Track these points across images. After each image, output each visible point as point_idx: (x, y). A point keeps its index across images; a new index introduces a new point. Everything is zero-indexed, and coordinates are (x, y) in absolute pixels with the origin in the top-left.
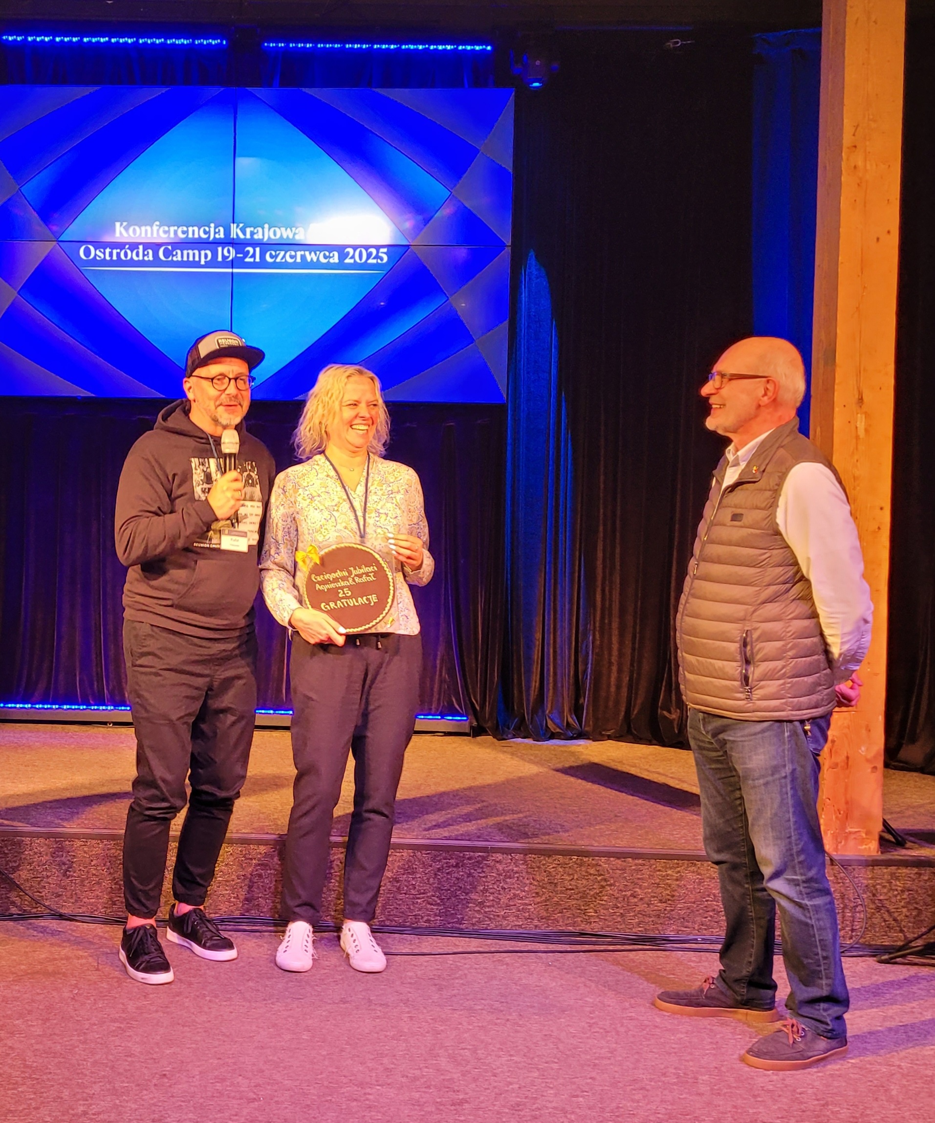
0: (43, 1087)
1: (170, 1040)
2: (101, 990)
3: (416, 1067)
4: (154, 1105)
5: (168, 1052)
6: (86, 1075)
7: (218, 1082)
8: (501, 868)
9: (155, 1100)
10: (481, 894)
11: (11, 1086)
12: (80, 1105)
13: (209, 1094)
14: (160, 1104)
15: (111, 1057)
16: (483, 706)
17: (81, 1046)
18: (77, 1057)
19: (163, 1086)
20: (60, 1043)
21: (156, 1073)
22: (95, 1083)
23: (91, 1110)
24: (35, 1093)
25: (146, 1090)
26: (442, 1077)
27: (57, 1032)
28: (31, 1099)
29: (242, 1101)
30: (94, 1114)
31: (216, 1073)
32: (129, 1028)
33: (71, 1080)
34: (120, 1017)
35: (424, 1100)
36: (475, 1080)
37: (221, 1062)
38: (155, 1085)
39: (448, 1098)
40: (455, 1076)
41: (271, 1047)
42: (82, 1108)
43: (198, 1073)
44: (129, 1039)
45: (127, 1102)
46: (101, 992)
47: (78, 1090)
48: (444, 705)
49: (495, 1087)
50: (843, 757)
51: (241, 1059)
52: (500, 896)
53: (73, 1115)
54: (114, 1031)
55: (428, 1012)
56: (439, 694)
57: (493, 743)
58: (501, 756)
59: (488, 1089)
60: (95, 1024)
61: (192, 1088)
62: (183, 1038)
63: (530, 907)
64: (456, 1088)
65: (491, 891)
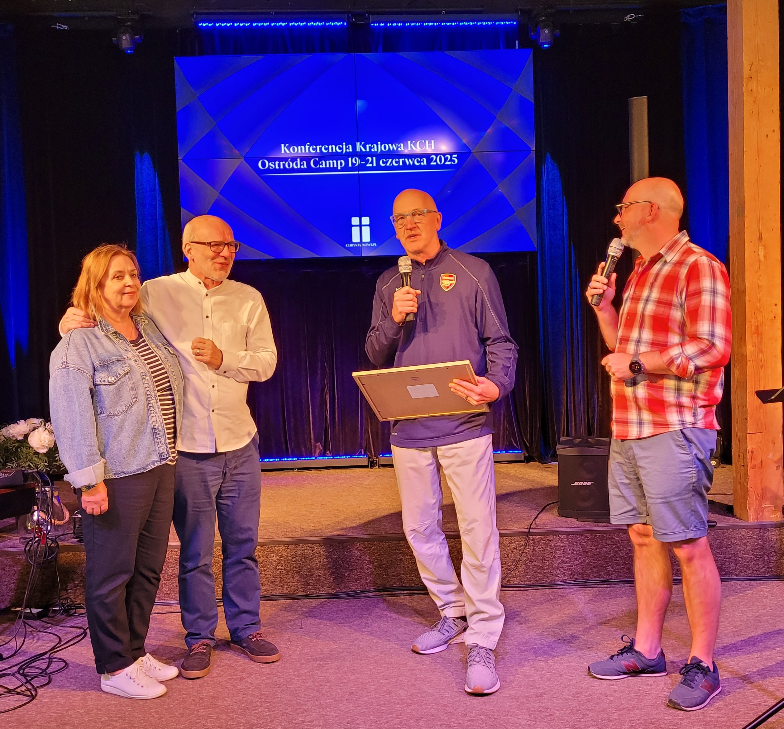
0: (274, 707)
1: (353, 670)
2: (305, 641)
3: (511, 675)
4: (347, 712)
5: (352, 677)
6: (301, 697)
7: (387, 694)
8: (552, 545)
9: (348, 709)
10: (541, 561)
11: (253, 708)
12: (300, 717)
13: (382, 702)
14: (351, 711)
15: (316, 684)
16: (531, 444)
17: (296, 678)
18: (295, 685)
19: (352, 699)
20: (282, 678)
21: (346, 692)
22: (308, 701)
23: (307, 719)
24: (269, 712)
25: (342, 704)
26: (528, 680)
27: (280, 670)
28: (267, 716)
29: (404, 705)
30: (309, 722)
31: (385, 689)
32: (326, 664)
33: (292, 701)
34: (319, 657)
35: (518, 695)
36: (548, 680)
37: (387, 681)
38: (347, 700)
39: (534, 692)
40: (536, 678)
41: (418, 669)
42: (301, 719)
43: (373, 690)
44: (327, 671)
45: (330, 712)
46: (306, 642)
47: (297, 707)
48: (507, 444)
49: (561, 683)
50: (759, 461)
51: (400, 678)
52: (553, 562)
53: (296, 724)
54: (316, 667)
55: (514, 639)
56: (503, 437)
57: (539, 466)
58: (545, 474)
59: (557, 685)
60: (303, 664)
61: (371, 700)
62: (361, 668)
63: (571, 568)
64: (537, 686)
65: (547, 559)
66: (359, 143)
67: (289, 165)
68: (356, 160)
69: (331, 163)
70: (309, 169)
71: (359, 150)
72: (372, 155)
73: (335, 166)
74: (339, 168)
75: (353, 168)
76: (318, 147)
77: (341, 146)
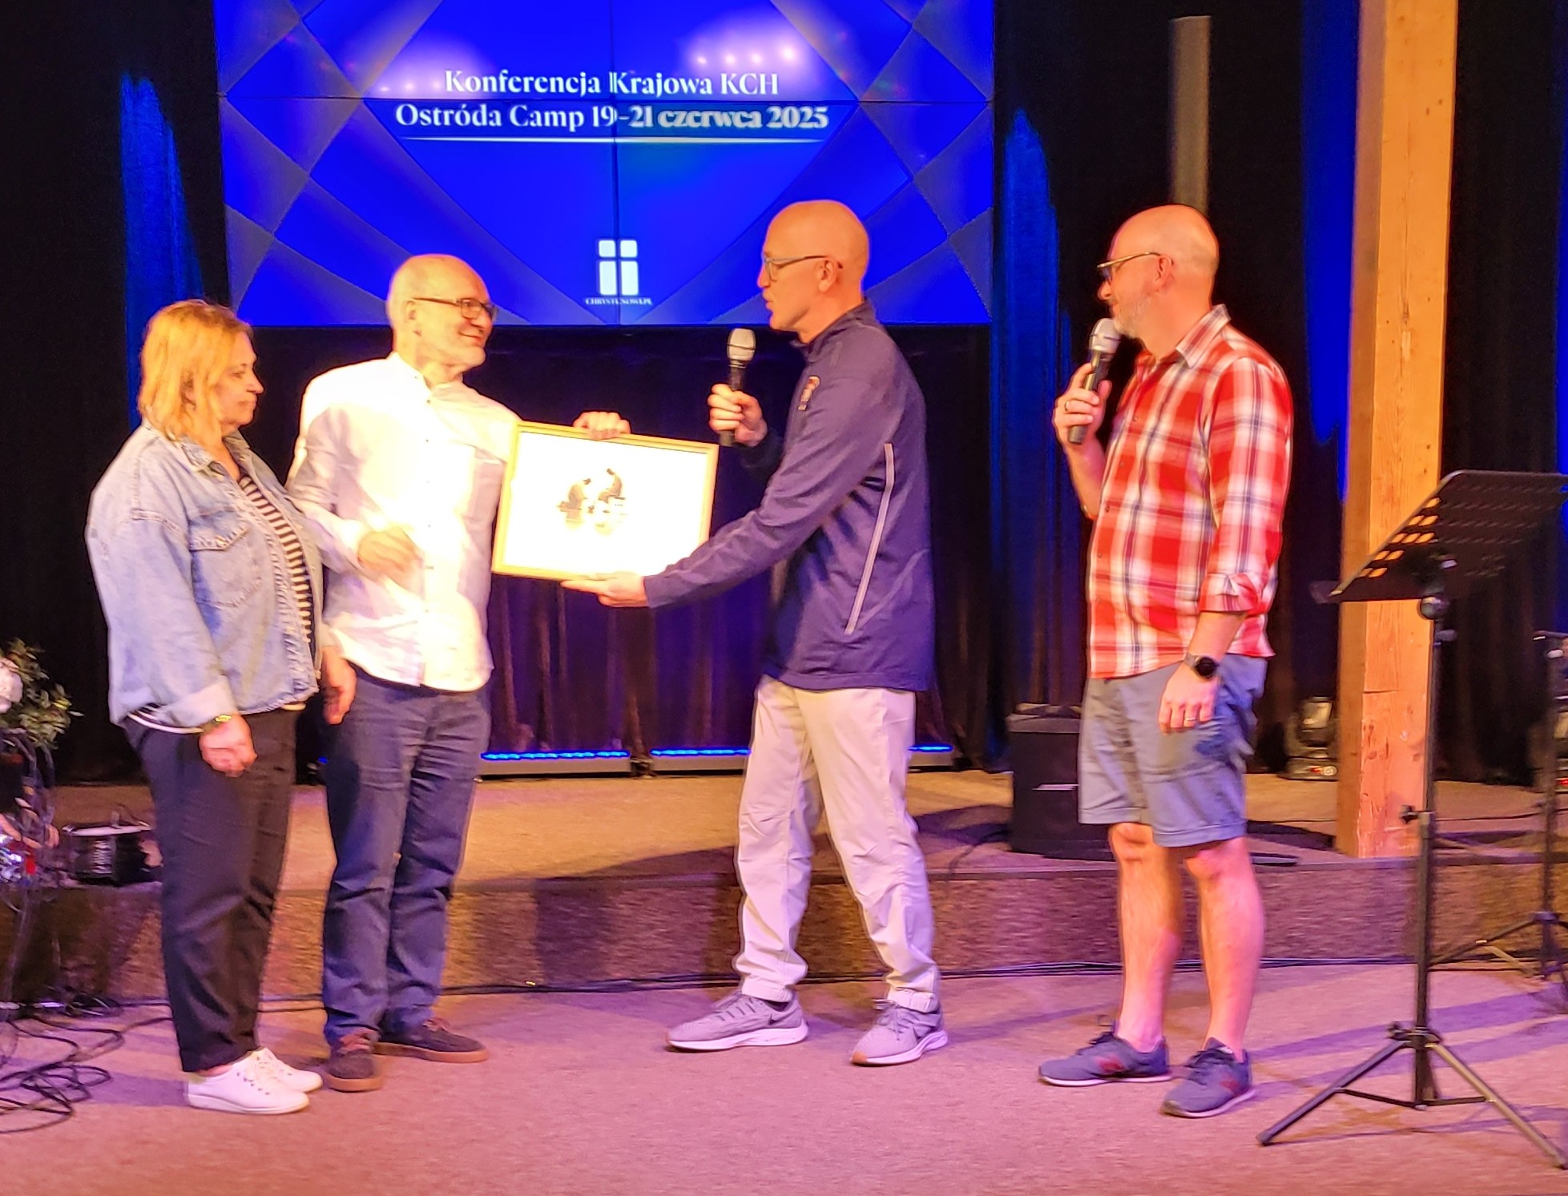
50: (1383, 746)
57: (981, 776)
66: (615, 74)
67: (463, 118)
68: (608, 113)
69: (553, 118)
70: (507, 129)
71: (616, 91)
72: (643, 101)
73: (564, 124)
74: (572, 128)
75: (602, 131)
76: (526, 80)
77: (576, 80)
